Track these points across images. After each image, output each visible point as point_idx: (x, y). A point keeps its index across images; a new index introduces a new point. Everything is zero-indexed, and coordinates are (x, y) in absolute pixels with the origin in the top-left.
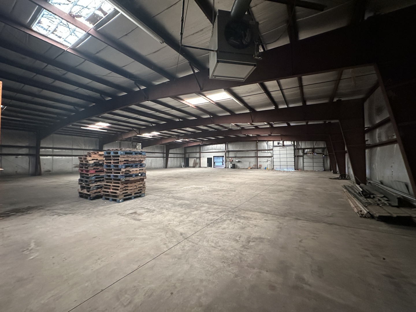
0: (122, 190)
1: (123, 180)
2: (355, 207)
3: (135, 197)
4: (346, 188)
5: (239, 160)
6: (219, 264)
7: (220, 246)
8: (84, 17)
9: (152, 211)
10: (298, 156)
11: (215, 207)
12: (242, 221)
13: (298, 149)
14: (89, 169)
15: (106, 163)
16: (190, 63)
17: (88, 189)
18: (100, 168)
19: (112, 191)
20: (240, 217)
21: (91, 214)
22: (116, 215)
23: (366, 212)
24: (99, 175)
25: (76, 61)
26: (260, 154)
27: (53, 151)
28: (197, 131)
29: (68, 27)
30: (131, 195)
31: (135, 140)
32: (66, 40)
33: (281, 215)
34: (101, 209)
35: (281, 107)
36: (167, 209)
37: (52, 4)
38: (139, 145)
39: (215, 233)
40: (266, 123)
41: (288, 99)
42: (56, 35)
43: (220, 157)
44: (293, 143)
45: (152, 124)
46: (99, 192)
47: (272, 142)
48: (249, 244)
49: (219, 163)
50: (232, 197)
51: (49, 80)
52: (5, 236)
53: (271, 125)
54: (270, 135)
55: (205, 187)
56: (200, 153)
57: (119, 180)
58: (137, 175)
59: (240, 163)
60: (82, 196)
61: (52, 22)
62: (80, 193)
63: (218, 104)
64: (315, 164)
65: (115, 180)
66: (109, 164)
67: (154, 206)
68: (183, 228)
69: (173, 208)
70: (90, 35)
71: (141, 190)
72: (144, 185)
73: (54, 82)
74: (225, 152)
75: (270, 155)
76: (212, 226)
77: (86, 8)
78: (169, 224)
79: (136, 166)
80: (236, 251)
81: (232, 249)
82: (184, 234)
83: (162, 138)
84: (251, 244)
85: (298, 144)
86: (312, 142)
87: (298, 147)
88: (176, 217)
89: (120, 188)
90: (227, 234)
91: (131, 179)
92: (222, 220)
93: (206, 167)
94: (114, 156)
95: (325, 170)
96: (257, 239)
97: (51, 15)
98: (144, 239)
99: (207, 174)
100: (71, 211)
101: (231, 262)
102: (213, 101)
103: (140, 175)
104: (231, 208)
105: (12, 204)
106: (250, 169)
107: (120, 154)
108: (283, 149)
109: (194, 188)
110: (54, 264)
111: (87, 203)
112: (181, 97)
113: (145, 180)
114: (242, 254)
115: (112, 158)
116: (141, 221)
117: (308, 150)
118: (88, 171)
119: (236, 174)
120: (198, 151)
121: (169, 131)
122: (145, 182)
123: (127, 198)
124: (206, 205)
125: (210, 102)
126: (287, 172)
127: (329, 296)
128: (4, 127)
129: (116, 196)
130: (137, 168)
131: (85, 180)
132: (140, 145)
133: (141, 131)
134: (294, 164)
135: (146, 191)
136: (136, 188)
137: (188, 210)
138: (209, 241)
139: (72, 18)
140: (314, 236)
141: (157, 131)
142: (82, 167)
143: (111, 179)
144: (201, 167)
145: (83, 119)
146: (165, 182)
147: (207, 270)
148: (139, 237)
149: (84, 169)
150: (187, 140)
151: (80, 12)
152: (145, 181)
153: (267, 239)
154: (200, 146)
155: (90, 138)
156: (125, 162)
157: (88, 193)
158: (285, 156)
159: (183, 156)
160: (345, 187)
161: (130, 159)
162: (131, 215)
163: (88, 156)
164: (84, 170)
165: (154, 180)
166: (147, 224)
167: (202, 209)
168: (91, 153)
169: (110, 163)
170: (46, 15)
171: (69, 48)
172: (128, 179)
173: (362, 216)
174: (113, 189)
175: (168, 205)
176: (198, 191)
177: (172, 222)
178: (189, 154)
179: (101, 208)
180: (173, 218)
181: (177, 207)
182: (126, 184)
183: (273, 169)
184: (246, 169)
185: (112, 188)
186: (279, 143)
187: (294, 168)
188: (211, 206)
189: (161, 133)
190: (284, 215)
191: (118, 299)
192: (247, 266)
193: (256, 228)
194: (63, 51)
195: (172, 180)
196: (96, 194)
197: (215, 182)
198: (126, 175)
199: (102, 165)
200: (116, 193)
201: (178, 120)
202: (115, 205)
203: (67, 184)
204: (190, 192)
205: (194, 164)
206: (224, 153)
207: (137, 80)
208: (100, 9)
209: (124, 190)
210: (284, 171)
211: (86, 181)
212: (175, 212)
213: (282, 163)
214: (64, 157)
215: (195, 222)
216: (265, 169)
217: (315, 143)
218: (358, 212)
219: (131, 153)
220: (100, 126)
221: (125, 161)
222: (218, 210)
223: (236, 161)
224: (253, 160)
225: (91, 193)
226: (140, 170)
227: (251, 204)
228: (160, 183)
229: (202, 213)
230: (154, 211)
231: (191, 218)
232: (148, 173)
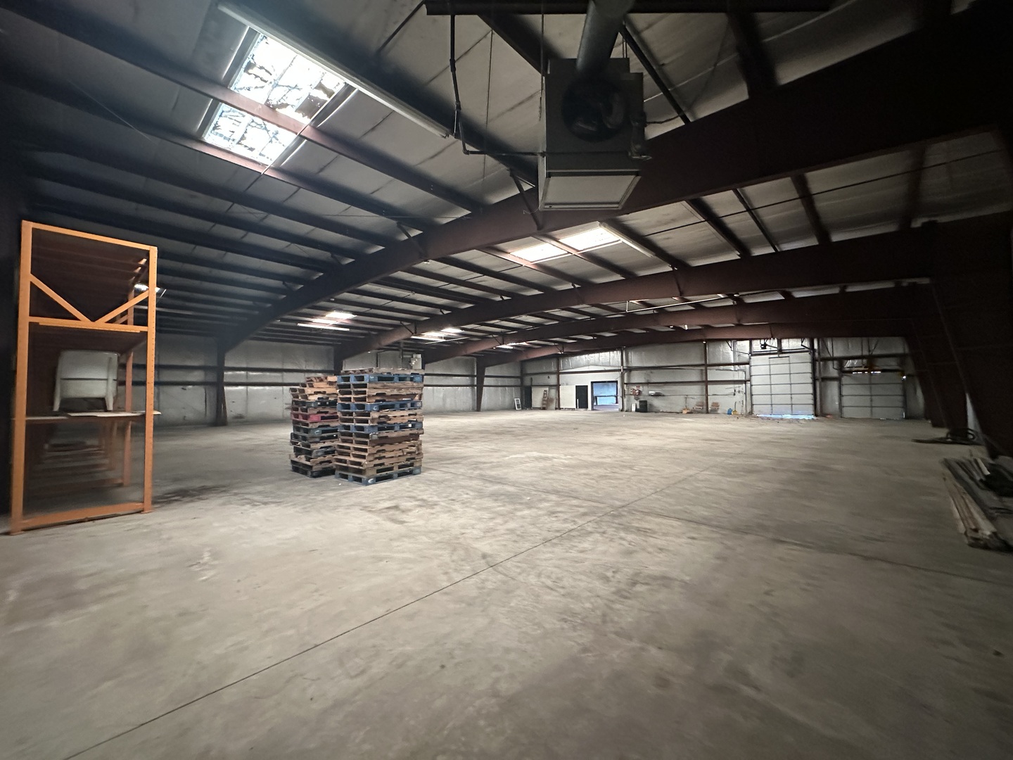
0: (371, 458)
1: (375, 437)
2: (962, 520)
3: (400, 475)
4: (950, 467)
5: (658, 390)
6: (551, 623)
7: (563, 588)
8: (292, 106)
9: (432, 505)
10: (825, 379)
11: (575, 502)
12: (630, 537)
13: (825, 360)
14: (309, 412)
15: (342, 399)
16: (511, 170)
17: (309, 454)
18: (331, 411)
19: (352, 459)
20: (627, 529)
21: (312, 506)
22: (357, 509)
23: (988, 533)
24: (328, 426)
25: (283, 191)
26: (713, 375)
27: (247, 376)
28: (546, 322)
29: (266, 128)
30: (391, 469)
31: (408, 347)
32: (262, 153)
33: (737, 530)
34: (331, 497)
35: (757, 252)
36: (463, 503)
37: (236, 91)
38: (416, 358)
39: (559, 559)
40: (721, 296)
41: (774, 230)
42: (246, 146)
43: (610, 384)
44: (806, 343)
45: (441, 311)
46: (330, 462)
47: (747, 343)
48: (634, 589)
49: (607, 398)
50: (621, 481)
51: (237, 233)
52: (164, 537)
53: (739, 300)
54: (739, 325)
55: (560, 456)
56: (558, 373)
57: (367, 436)
58: (403, 427)
59: (660, 398)
60: (297, 468)
61: (237, 123)
62: (293, 462)
63: (591, 257)
64: (877, 402)
65: (358, 435)
66: (347, 403)
67: (436, 495)
68: (491, 545)
69: (478, 501)
70: (305, 138)
71: (414, 459)
72: (418, 449)
73: (245, 236)
74: (620, 370)
75: (741, 376)
76: (556, 544)
77: (294, 88)
78: (463, 534)
79: (402, 406)
80: (599, 601)
81: (589, 594)
82: (490, 556)
83: (467, 341)
84: (639, 588)
85: (823, 346)
86: (865, 339)
87: (823, 355)
88: (480, 519)
89: (369, 455)
90: (586, 563)
91: (392, 434)
92: (584, 531)
93: (573, 409)
94: (356, 386)
95: (907, 418)
96: (655, 578)
97: (234, 111)
98: (406, 560)
99: (574, 427)
100: (275, 497)
101: (579, 621)
102: (578, 251)
103: (410, 425)
104: (611, 506)
105: (176, 480)
106: (688, 413)
107: (368, 381)
108: (779, 360)
109: (534, 457)
110: (238, 591)
111: (307, 484)
112: (502, 246)
113: (421, 437)
114: (611, 609)
115: (352, 389)
116: (406, 524)
117: (856, 362)
118: (306, 417)
119: (646, 425)
120: (553, 369)
121: (482, 325)
122: (421, 441)
123: (384, 475)
124: (553, 497)
125: (569, 253)
126: (790, 421)
127: (800, 717)
128: (162, 329)
129: (360, 471)
130: (404, 410)
131: (302, 436)
132: (418, 359)
133: (420, 326)
134: (812, 402)
135: (426, 463)
136: (402, 454)
137: (509, 507)
138: (542, 576)
139: (271, 111)
140: (809, 585)
141: (455, 325)
142: (297, 410)
143: (351, 435)
144: (560, 409)
145: (302, 306)
146: (469, 444)
147: (523, 632)
148: (395, 555)
149: (300, 412)
150: (524, 343)
151: (284, 98)
152: (420, 439)
153: (682, 581)
154: (557, 357)
155: (316, 346)
156: (378, 398)
157: (308, 463)
158: (786, 379)
159: (518, 382)
160: (947, 464)
161: (388, 392)
162: (385, 510)
163: (307, 386)
164: (301, 414)
165: (446, 438)
166: (417, 531)
167: (541, 506)
168: (313, 379)
169: (349, 399)
170: (227, 112)
171: (268, 167)
172: (384, 434)
173: (977, 543)
174: (355, 456)
175: (467, 494)
176: (541, 464)
177: (468, 531)
178: (533, 377)
179: (331, 494)
180: (474, 522)
181: (486, 499)
182: (382, 445)
183: (751, 413)
184: (678, 413)
185: (353, 454)
186: (765, 346)
187: (812, 412)
188: (564, 500)
189: (462, 329)
190: (742, 530)
191: (341, 663)
192: (617, 633)
193: (661, 555)
194: (258, 175)
195: (487, 440)
196: (324, 465)
197: (586, 444)
198: (380, 426)
199: (333, 404)
200: (359, 464)
201: (499, 299)
202: (357, 489)
203: (273, 444)
204: (523, 467)
205: (544, 400)
206: (618, 374)
207: (403, 217)
208: (320, 87)
209: (376, 458)
210: (782, 419)
211: (304, 438)
212: (478, 510)
213: (776, 400)
214: (267, 388)
215: (518, 532)
216: (729, 413)
217: (874, 340)
218: (966, 534)
219: (390, 379)
220: (334, 319)
221: (378, 395)
222: (580, 509)
223: (650, 392)
224: (695, 390)
225: (314, 462)
226: (410, 415)
227: (665, 499)
228: (457, 446)
229: (540, 516)
230: (436, 505)
231: (512, 525)
232: (428, 423)
